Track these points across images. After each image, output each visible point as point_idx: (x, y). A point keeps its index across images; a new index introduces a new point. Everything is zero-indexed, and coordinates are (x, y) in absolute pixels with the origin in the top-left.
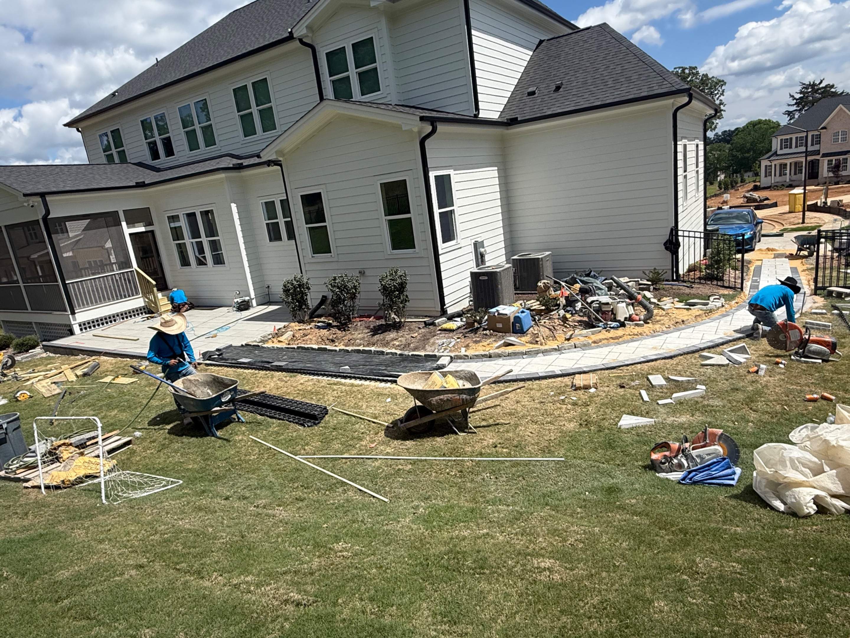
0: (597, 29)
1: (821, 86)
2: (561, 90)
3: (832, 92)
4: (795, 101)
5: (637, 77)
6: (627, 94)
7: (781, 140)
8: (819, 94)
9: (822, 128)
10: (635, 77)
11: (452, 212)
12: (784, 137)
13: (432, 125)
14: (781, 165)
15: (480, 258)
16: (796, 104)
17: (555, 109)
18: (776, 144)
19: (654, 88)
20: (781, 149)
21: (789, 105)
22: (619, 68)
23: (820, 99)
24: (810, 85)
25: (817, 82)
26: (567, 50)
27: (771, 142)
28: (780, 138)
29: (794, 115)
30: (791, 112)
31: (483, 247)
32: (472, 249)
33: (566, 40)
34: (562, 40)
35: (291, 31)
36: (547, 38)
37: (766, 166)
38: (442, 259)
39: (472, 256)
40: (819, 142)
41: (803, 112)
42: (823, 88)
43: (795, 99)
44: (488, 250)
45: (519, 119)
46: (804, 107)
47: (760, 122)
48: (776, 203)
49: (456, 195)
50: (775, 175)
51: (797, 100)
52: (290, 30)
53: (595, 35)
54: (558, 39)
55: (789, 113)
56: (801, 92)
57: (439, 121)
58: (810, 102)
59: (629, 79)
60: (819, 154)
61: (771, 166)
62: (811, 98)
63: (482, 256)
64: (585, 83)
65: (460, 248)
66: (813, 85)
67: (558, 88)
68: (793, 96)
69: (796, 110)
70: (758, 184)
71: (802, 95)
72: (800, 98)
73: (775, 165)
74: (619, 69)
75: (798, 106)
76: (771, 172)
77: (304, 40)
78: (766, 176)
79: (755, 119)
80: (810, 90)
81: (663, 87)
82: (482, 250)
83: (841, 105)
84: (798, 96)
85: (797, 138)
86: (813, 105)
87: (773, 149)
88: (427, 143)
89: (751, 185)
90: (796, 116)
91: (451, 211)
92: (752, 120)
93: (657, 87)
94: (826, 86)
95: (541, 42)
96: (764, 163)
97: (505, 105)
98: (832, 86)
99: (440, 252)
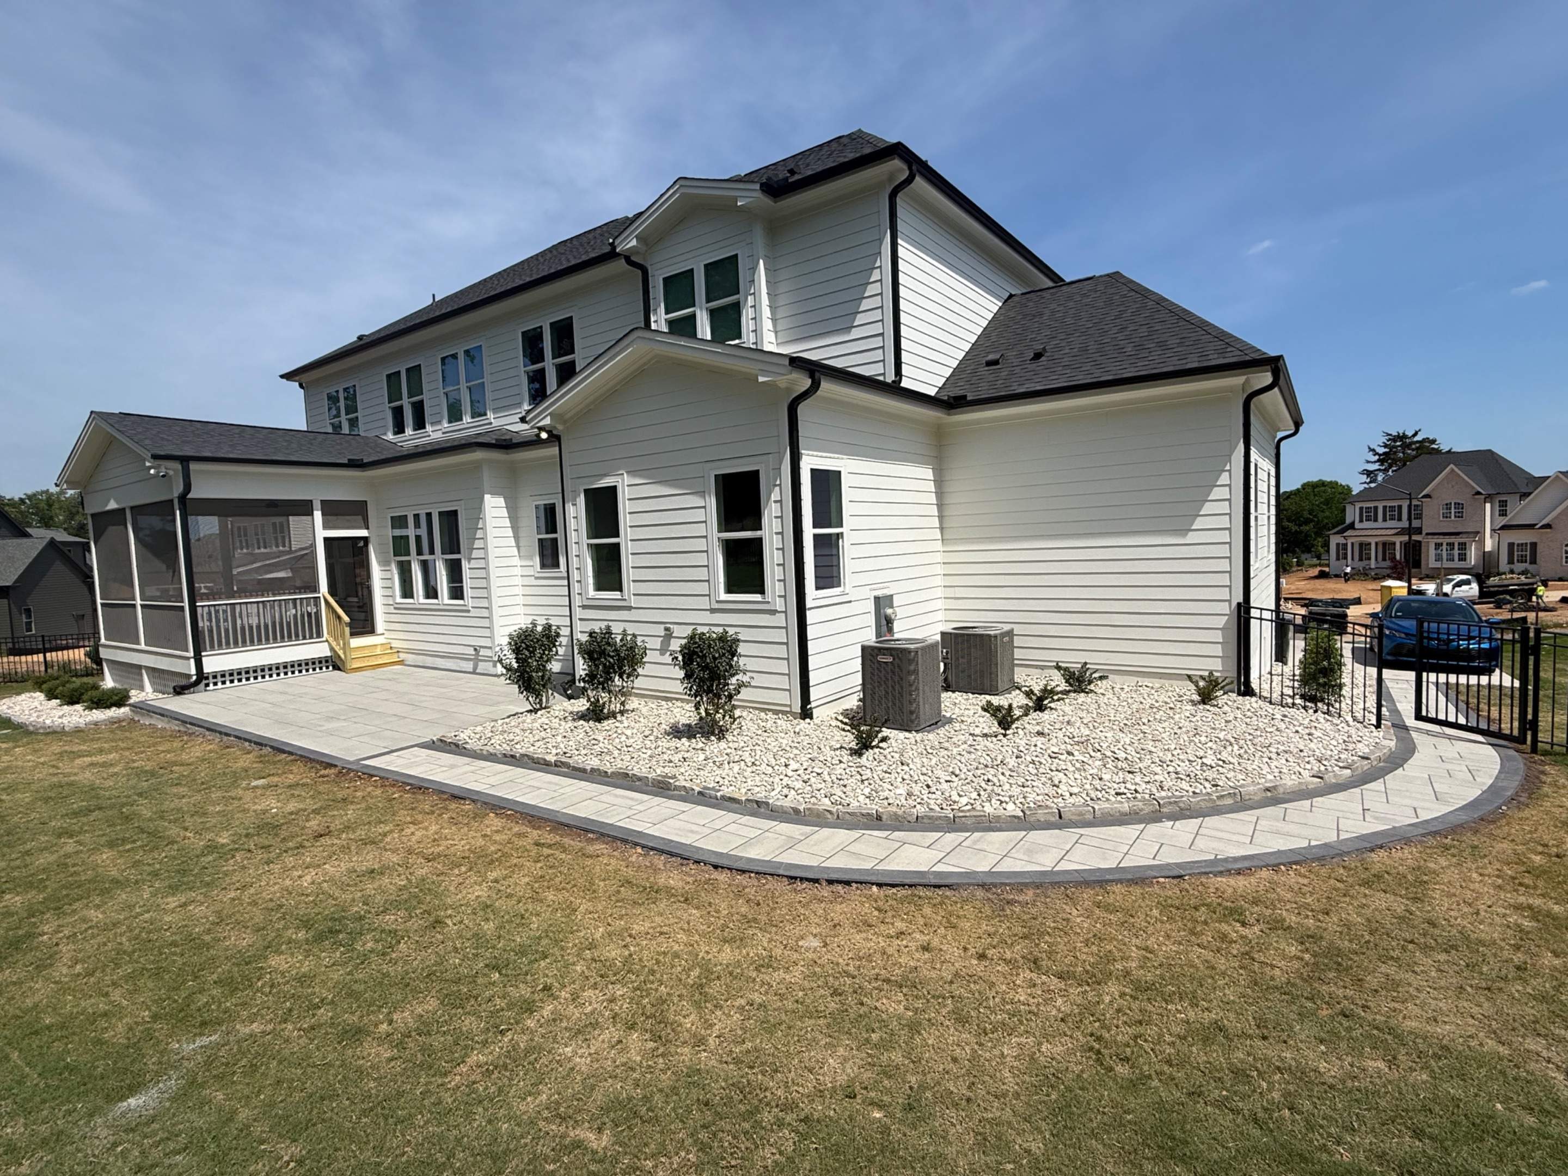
0: (1104, 279)
1: (1416, 439)
2: (1043, 358)
3: (1433, 449)
4: (1377, 457)
5: (1178, 341)
6: (1161, 365)
7: (1361, 509)
8: (1413, 450)
9: (1425, 496)
10: (1173, 341)
11: (839, 536)
12: (1365, 505)
13: (812, 376)
14: (1361, 545)
15: (885, 623)
16: (1378, 461)
17: (1033, 385)
18: (1352, 514)
19: (1211, 357)
20: (1361, 521)
21: (1368, 462)
22: (1144, 329)
23: (1415, 457)
24: (1398, 436)
25: (1410, 433)
26: (1053, 306)
27: (1344, 510)
28: (1358, 505)
29: (1376, 476)
30: (1372, 472)
31: (892, 607)
32: (871, 606)
33: (1052, 294)
34: (1044, 294)
35: (613, 242)
36: (1019, 292)
37: (1338, 545)
38: (811, 617)
39: (871, 620)
40: (1419, 517)
41: (1390, 473)
42: (1417, 442)
43: (1376, 454)
44: (900, 613)
45: (969, 398)
46: (1390, 466)
47: (1322, 484)
48: (1359, 598)
49: (848, 509)
50: (1353, 559)
51: (1380, 455)
52: (611, 241)
53: (1100, 287)
54: (1039, 293)
55: (1368, 473)
56: (1386, 446)
57: (826, 375)
58: (1400, 459)
59: (1162, 345)
60: (1421, 533)
61: (1346, 545)
62: (1401, 455)
63: (889, 621)
64: (1085, 350)
65: (850, 602)
66: (1401, 437)
67: (1038, 356)
68: (1373, 450)
69: (1379, 470)
70: (1327, 569)
71: (1387, 450)
72: (1385, 453)
73: (1353, 544)
74: (1144, 331)
75: (1382, 465)
76: (1346, 554)
77: (633, 258)
78: (1338, 559)
79: (1314, 478)
80: (1398, 444)
81: (1227, 355)
82: (889, 611)
83: (1452, 466)
84: (1381, 450)
85: (1385, 507)
86: (1405, 465)
87: (1348, 521)
88: (802, 409)
89: (1315, 571)
90: (1380, 478)
91: (838, 534)
92: (1310, 480)
93: (1216, 356)
94: (1424, 440)
95: (1011, 296)
96: (1335, 540)
97: (948, 379)
98: (1434, 441)
99: (809, 604)
